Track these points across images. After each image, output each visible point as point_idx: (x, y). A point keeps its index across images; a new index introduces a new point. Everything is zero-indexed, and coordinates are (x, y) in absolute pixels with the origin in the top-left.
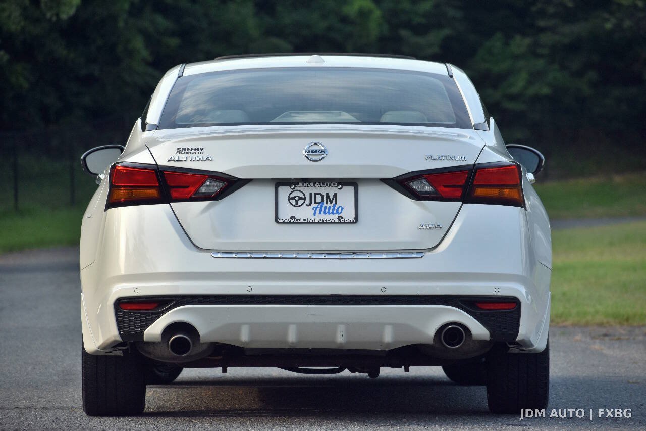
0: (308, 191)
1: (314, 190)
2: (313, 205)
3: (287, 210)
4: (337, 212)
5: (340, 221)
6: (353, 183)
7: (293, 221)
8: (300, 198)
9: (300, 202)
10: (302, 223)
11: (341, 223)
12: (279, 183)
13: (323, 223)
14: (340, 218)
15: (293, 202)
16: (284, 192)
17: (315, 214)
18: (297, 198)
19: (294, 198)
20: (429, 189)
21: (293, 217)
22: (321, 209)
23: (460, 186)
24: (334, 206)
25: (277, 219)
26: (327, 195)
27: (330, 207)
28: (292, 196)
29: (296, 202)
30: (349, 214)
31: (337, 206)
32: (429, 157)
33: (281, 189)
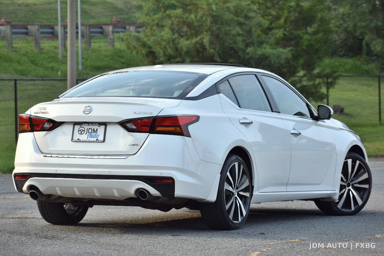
0: (86, 127)
1: (89, 127)
2: (88, 134)
3: (77, 136)
4: (97, 137)
5: (97, 141)
6: (105, 124)
7: (79, 141)
8: (83, 131)
9: (83, 132)
10: (81, 142)
11: (97, 142)
12: (75, 124)
13: (90, 142)
14: (97, 140)
15: (80, 132)
16: (77, 127)
17: (87, 138)
18: (82, 131)
19: (80, 131)
20: (134, 127)
21: (78, 139)
22: (90, 135)
23: (149, 126)
24: (96, 135)
25: (72, 139)
26: (94, 129)
27: (94, 135)
28: (80, 130)
29: (81, 132)
30: (101, 138)
31: (97, 134)
32: (135, 113)
33: (76, 126)
